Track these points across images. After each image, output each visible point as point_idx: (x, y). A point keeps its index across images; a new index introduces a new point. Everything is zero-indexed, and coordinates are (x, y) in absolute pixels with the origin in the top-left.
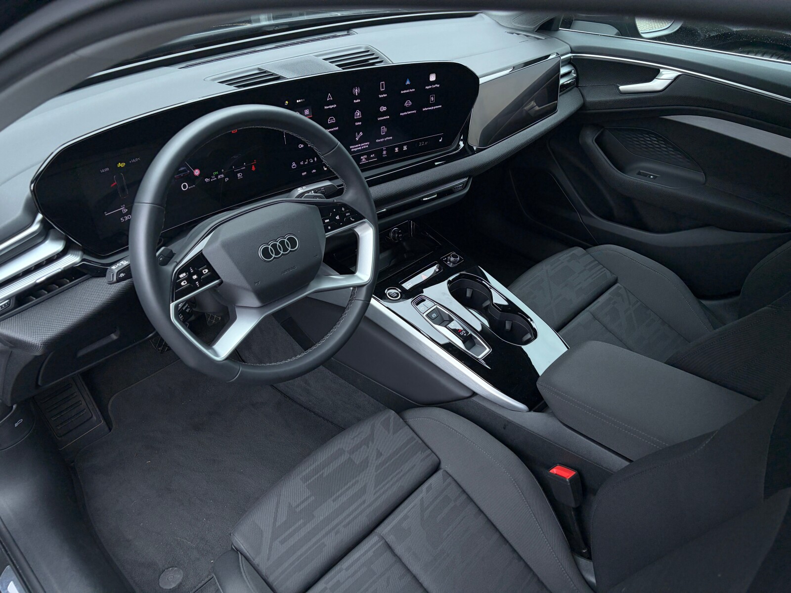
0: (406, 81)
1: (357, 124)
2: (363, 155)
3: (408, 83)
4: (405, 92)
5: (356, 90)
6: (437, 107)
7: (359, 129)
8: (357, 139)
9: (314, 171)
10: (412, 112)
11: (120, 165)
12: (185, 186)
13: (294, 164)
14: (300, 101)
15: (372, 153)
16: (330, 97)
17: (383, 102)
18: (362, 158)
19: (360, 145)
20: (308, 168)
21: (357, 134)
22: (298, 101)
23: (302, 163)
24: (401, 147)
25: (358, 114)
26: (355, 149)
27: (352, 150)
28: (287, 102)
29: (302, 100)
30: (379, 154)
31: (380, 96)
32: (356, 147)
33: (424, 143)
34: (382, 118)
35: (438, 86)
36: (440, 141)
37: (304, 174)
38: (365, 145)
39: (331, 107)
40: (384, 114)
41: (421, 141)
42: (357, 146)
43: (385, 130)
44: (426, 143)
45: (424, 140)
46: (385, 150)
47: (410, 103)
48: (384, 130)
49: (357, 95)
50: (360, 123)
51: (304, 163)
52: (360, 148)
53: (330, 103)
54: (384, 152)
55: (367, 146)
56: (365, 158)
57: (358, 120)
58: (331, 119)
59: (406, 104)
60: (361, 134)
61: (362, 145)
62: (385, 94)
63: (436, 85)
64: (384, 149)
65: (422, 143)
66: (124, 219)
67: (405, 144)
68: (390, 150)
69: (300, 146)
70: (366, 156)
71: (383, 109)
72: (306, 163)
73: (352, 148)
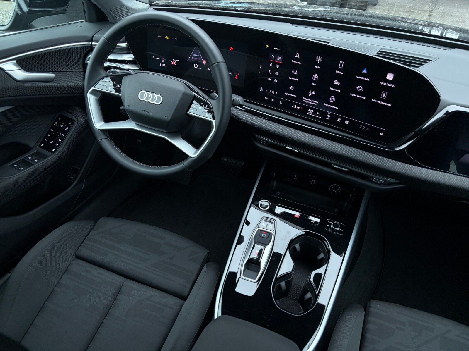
0: (363, 69)
1: (312, 84)
2: (311, 109)
3: (365, 71)
4: (360, 77)
5: (319, 59)
6: (386, 104)
7: (313, 88)
8: (310, 95)
9: (273, 100)
10: (361, 97)
11: (166, 37)
12: (196, 66)
13: (261, 88)
14: (276, 49)
15: (319, 111)
16: (297, 55)
17: (338, 77)
18: (309, 110)
19: (310, 100)
20: (270, 96)
21: (310, 91)
22: (275, 48)
23: (267, 90)
24: (343, 120)
25: (315, 77)
26: (307, 102)
27: (304, 101)
28: (268, 46)
29: (278, 49)
30: (324, 114)
31: (337, 72)
32: (306, 100)
33: (365, 128)
34: (334, 90)
35: (393, 86)
36: (381, 134)
37: (266, 98)
38: (315, 103)
39: (297, 63)
40: (336, 87)
41: (363, 125)
42: (308, 100)
43: (334, 99)
44: (367, 129)
45: (367, 126)
46: (329, 115)
47: (362, 89)
48: (332, 99)
49: (318, 62)
50: (315, 85)
51: (268, 91)
52: (310, 102)
53: (297, 60)
54: (328, 116)
55: (316, 104)
56: (312, 112)
57: (314, 82)
58: (294, 71)
59: (358, 88)
60: (314, 93)
61: (312, 101)
62: (342, 72)
63: (391, 85)
64: (328, 113)
65: (363, 127)
66: (162, 65)
67: (348, 120)
68: (334, 118)
69: (269, 79)
70: (313, 111)
71: (337, 82)
72: (269, 92)
73: (304, 99)
